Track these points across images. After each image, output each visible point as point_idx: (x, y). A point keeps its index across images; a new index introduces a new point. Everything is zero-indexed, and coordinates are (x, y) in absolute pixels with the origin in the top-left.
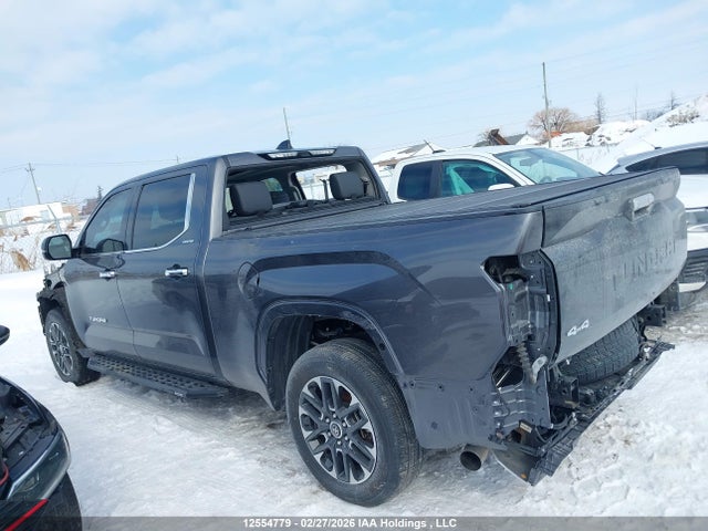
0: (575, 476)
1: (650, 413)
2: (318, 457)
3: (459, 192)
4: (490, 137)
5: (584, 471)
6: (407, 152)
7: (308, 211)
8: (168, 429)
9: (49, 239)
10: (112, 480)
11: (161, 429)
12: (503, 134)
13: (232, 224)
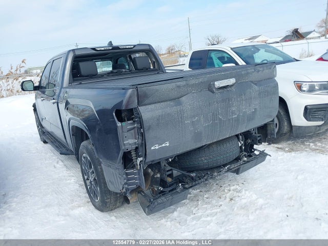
0: (194, 213)
1: (255, 187)
2: (89, 187)
3: (216, 66)
4: (293, 33)
5: (200, 211)
6: (249, 39)
7: (117, 75)
8: (60, 166)
9: (23, 82)
10: (26, 185)
11: (58, 166)
12: (301, 31)
13: (74, 81)
